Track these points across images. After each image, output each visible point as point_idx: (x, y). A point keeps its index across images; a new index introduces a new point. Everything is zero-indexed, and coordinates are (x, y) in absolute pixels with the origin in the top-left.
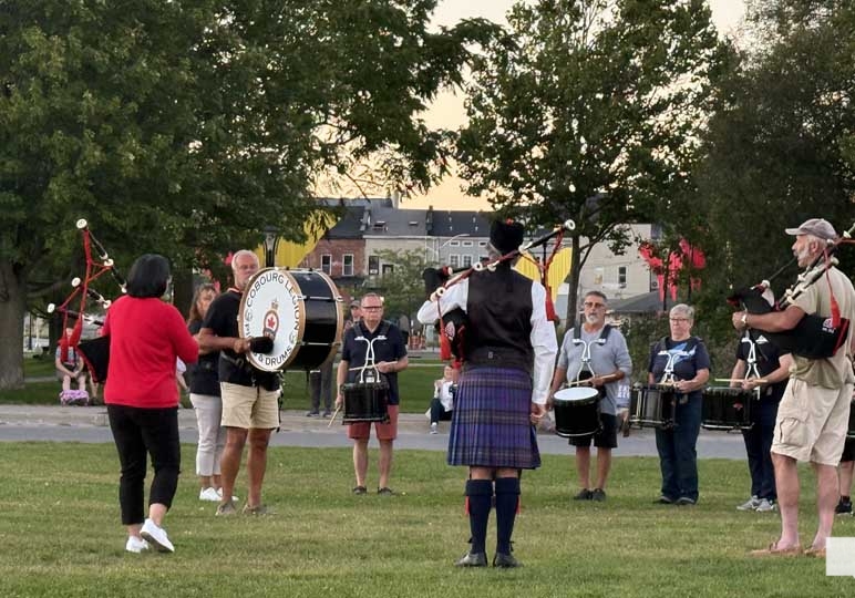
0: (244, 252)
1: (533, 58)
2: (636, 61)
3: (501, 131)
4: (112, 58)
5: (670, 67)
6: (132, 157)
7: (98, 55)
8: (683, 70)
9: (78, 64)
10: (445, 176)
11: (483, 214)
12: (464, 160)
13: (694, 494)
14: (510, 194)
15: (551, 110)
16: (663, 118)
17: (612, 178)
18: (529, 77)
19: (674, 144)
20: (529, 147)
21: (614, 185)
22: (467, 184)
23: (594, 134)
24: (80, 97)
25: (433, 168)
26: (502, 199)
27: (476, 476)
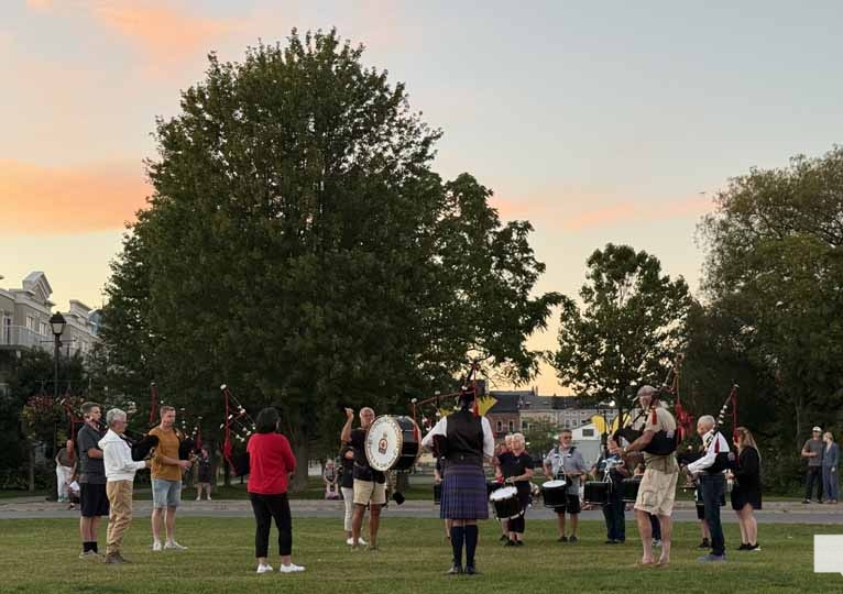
0: (366, 408)
1: (594, 314)
2: (649, 313)
3: (579, 352)
4: (348, 317)
5: (668, 316)
6: (359, 368)
7: (341, 316)
8: (674, 317)
9: (330, 321)
10: (538, 375)
11: (571, 398)
12: (559, 368)
13: (622, 538)
14: (584, 385)
15: (605, 340)
16: (665, 343)
17: (639, 375)
18: (593, 324)
19: (671, 357)
20: (593, 361)
21: (640, 379)
22: (561, 381)
23: (628, 352)
24: (331, 337)
25: (531, 371)
26: (580, 388)
27: (455, 524)
